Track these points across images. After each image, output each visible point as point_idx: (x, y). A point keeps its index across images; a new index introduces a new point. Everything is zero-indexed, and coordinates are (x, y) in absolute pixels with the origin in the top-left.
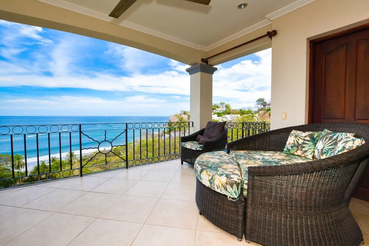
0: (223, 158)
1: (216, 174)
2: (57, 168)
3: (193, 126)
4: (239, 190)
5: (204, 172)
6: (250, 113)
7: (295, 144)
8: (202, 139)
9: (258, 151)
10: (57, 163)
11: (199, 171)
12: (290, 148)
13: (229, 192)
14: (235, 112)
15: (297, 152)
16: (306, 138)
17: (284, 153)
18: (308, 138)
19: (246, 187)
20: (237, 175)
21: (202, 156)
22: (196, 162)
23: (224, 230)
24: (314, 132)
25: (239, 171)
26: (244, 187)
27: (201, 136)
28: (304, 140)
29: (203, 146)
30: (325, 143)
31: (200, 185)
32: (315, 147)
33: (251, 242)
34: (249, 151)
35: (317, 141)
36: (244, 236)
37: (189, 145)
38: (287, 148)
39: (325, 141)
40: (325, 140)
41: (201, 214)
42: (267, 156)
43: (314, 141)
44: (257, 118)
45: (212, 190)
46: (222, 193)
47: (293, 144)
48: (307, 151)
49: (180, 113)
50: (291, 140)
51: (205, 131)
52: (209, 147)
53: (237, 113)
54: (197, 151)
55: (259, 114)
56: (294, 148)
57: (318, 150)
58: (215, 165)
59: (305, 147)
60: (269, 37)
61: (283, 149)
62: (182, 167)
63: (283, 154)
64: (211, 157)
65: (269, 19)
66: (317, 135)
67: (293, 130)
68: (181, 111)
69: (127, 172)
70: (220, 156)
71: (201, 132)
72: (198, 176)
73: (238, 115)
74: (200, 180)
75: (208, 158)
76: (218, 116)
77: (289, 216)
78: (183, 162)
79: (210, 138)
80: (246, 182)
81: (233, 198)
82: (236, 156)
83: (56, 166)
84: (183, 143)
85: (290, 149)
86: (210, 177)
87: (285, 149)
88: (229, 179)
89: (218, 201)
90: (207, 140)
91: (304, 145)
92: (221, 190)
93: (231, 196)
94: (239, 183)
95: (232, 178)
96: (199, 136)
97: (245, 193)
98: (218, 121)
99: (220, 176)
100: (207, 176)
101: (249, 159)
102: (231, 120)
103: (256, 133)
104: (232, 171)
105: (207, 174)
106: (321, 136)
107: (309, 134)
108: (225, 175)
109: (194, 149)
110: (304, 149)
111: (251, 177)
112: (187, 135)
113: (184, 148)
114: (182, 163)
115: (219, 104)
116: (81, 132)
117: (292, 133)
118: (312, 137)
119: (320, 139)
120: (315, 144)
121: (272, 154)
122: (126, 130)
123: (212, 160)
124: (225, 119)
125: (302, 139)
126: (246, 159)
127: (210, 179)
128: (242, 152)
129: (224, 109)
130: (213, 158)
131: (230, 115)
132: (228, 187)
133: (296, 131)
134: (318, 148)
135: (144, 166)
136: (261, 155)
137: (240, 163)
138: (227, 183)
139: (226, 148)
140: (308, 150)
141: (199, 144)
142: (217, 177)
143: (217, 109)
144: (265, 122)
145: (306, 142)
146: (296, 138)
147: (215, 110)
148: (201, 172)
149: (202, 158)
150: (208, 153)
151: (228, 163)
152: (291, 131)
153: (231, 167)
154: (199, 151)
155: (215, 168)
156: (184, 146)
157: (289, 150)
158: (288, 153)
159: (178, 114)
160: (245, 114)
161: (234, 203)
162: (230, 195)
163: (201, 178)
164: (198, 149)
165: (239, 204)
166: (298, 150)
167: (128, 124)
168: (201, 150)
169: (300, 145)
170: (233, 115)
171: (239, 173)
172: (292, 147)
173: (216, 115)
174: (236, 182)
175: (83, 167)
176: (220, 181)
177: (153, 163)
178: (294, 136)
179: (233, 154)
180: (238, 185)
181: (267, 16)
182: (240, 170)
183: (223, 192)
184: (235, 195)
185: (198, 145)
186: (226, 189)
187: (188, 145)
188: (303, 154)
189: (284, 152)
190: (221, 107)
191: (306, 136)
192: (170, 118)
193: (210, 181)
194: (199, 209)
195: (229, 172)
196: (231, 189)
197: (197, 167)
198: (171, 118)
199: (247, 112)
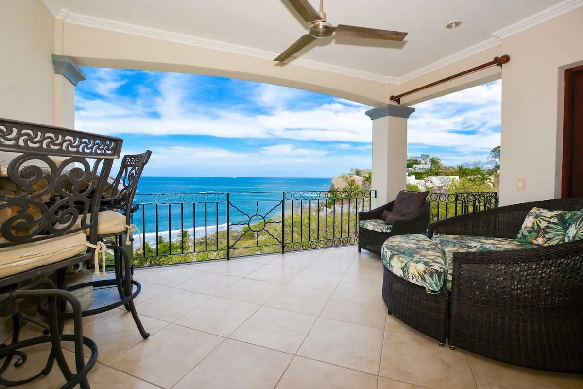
0: (422, 243)
1: (411, 261)
2: (164, 252)
3: (376, 197)
4: (441, 282)
5: (395, 258)
6: (479, 173)
7: (533, 228)
8: (390, 216)
9: (476, 237)
10: (164, 246)
11: (388, 257)
12: (526, 234)
13: (428, 283)
14: (448, 172)
15: (537, 239)
16: (552, 220)
17: (518, 241)
18: (555, 220)
19: (450, 278)
20: (439, 263)
21: (391, 239)
22: (384, 246)
23: (420, 331)
24: (566, 211)
25: (443, 259)
26: (448, 278)
27: (388, 212)
28: (549, 222)
29: (393, 227)
30: (580, 228)
31: (389, 276)
32: (566, 233)
33: (457, 348)
34: (462, 236)
35: (569, 225)
36: (447, 340)
37: (371, 224)
38: (522, 233)
39: (579, 225)
40: (579, 222)
41: (390, 313)
42: (489, 244)
43: (564, 224)
44: (492, 181)
45: (405, 280)
46: (418, 284)
47: (531, 228)
48: (552, 238)
49: (350, 172)
50: (529, 222)
51: (396, 206)
52: (401, 228)
53: (452, 174)
54: (382, 233)
55: (497, 175)
56: (533, 233)
57: (569, 237)
58: (410, 250)
59: (549, 233)
60: (497, 65)
61: (517, 235)
62: (360, 256)
63: (516, 242)
64: (405, 241)
65: (498, 38)
66: (570, 216)
67: (535, 207)
68: (351, 170)
69: (283, 259)
70: (417, 240)
71: (389, 207)
72: (387, 263)
73: (454, 177)
74: (389, 269)
75: (401, 242)
76: (417, 179)
77: (507, 317)
78: (362, 249)
79: (403, 216)
80: (451, 271)
81: (433, 291)
82: (441, 242)
83: (164, 250)
84: (362, 222)
85: (526, 236)
86: (404, 264)
87: (519, 236)
88: (429, 267)
89: (413, 294)
90: (398, 218)
91: (547, 230)
92: (417, 280)
93: (431, 289)
94: (440, 272)
95: (432, 266)
96: (385, 212)
97: (449, 285)
98: (417, 187)
99: (417, 263)
100: (399, 263)
101: (460, 246)
102: (440, 185)
103: (479, 210)
104: (433, 258)
105: (399, 260)
106: (575, 217)
107: (558, 213)
108: (423, 262)
109: (378, 230)
110: (547, 236)
111: (457, 265)
112: (367, 210)
113: (363, 229)
114: (360, 251)
115: (418, 157)
116: (229, 203)
117: (531, 211)
118: (561, 218)
119: (574, 221)
120: (566, 229)
121: (497, 242)
122: (283, 201)
123: (407, 245)
124: (430, 184)
125: (546, 221)
126: (456, 246)
127: (403, 266)
128: (451, 237)
129: (429, 166)
130: (407, 243)
131: (438, 177)
132: (427, 277)
133: (538, 209)
134: (569, 235)
135: (305, 252)
136: (479, 242)
137: (446, 250)
138: (425, 272)
139: (427, 231)
140: (554, 237)
141: (386, 224)
142: (412, 264)
143: (414, 166)
144: (496, 192)
145: (552, 225)
146: (537, 220)
147: (411, 169)
148: (390, 259)
149: (391, 242)
150: (399, 236)
151: (427, 250)
152: (531, 209)
153: (432, 254)
154: (386, 233)
155: (410, 254)
156: (363, 226)
157: (524, 237)
158: (524, 241)
159: (347, 174)
160: (469, 175)
161: (435, 297)
162: (429, 286)
163: (391, 266)
164: (384, 231)
165: (441, 298)
166: (538, 236)
167: (285, 193)
168: (388, 232)
169: (541, 230)
170: (445, 177)
171: (443, 262)
172: (529, 232)
173: (413, 177)
174: (437, 271)
175: (230, 248)
176: (416, 269)
177: (318, 249)
178: (534, 216)
179: (437, 239)
180: (439, 274)
181: (493, 34)
182: (445, 260)
183: (420, 283)
184: (436, 287)
185: (384, 225)
186: (424, 279)
187: (369, 225)
188: (545, 242)
189: (517, 239)
190: (423, 162)
191: (552, 217)
192: (332, 181)
193: (402, 269)
194: (387, 307)
195: (429, 259)
196: (431, 279)
197: (386, 252)
198: (335, 180)
199: (472, 170)
